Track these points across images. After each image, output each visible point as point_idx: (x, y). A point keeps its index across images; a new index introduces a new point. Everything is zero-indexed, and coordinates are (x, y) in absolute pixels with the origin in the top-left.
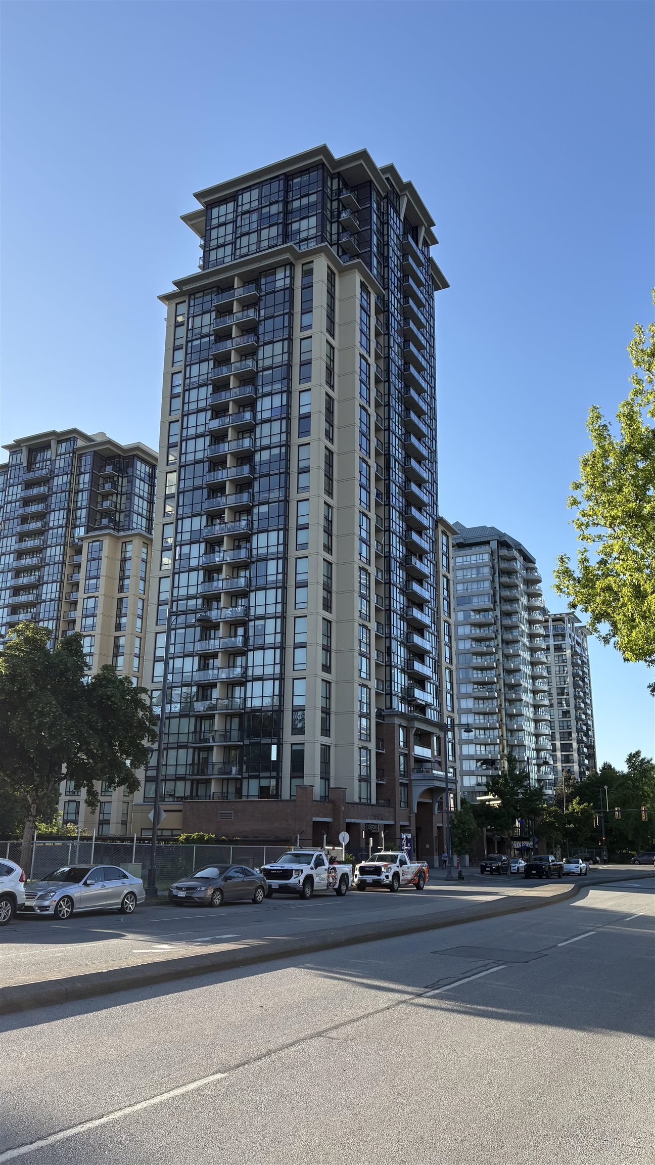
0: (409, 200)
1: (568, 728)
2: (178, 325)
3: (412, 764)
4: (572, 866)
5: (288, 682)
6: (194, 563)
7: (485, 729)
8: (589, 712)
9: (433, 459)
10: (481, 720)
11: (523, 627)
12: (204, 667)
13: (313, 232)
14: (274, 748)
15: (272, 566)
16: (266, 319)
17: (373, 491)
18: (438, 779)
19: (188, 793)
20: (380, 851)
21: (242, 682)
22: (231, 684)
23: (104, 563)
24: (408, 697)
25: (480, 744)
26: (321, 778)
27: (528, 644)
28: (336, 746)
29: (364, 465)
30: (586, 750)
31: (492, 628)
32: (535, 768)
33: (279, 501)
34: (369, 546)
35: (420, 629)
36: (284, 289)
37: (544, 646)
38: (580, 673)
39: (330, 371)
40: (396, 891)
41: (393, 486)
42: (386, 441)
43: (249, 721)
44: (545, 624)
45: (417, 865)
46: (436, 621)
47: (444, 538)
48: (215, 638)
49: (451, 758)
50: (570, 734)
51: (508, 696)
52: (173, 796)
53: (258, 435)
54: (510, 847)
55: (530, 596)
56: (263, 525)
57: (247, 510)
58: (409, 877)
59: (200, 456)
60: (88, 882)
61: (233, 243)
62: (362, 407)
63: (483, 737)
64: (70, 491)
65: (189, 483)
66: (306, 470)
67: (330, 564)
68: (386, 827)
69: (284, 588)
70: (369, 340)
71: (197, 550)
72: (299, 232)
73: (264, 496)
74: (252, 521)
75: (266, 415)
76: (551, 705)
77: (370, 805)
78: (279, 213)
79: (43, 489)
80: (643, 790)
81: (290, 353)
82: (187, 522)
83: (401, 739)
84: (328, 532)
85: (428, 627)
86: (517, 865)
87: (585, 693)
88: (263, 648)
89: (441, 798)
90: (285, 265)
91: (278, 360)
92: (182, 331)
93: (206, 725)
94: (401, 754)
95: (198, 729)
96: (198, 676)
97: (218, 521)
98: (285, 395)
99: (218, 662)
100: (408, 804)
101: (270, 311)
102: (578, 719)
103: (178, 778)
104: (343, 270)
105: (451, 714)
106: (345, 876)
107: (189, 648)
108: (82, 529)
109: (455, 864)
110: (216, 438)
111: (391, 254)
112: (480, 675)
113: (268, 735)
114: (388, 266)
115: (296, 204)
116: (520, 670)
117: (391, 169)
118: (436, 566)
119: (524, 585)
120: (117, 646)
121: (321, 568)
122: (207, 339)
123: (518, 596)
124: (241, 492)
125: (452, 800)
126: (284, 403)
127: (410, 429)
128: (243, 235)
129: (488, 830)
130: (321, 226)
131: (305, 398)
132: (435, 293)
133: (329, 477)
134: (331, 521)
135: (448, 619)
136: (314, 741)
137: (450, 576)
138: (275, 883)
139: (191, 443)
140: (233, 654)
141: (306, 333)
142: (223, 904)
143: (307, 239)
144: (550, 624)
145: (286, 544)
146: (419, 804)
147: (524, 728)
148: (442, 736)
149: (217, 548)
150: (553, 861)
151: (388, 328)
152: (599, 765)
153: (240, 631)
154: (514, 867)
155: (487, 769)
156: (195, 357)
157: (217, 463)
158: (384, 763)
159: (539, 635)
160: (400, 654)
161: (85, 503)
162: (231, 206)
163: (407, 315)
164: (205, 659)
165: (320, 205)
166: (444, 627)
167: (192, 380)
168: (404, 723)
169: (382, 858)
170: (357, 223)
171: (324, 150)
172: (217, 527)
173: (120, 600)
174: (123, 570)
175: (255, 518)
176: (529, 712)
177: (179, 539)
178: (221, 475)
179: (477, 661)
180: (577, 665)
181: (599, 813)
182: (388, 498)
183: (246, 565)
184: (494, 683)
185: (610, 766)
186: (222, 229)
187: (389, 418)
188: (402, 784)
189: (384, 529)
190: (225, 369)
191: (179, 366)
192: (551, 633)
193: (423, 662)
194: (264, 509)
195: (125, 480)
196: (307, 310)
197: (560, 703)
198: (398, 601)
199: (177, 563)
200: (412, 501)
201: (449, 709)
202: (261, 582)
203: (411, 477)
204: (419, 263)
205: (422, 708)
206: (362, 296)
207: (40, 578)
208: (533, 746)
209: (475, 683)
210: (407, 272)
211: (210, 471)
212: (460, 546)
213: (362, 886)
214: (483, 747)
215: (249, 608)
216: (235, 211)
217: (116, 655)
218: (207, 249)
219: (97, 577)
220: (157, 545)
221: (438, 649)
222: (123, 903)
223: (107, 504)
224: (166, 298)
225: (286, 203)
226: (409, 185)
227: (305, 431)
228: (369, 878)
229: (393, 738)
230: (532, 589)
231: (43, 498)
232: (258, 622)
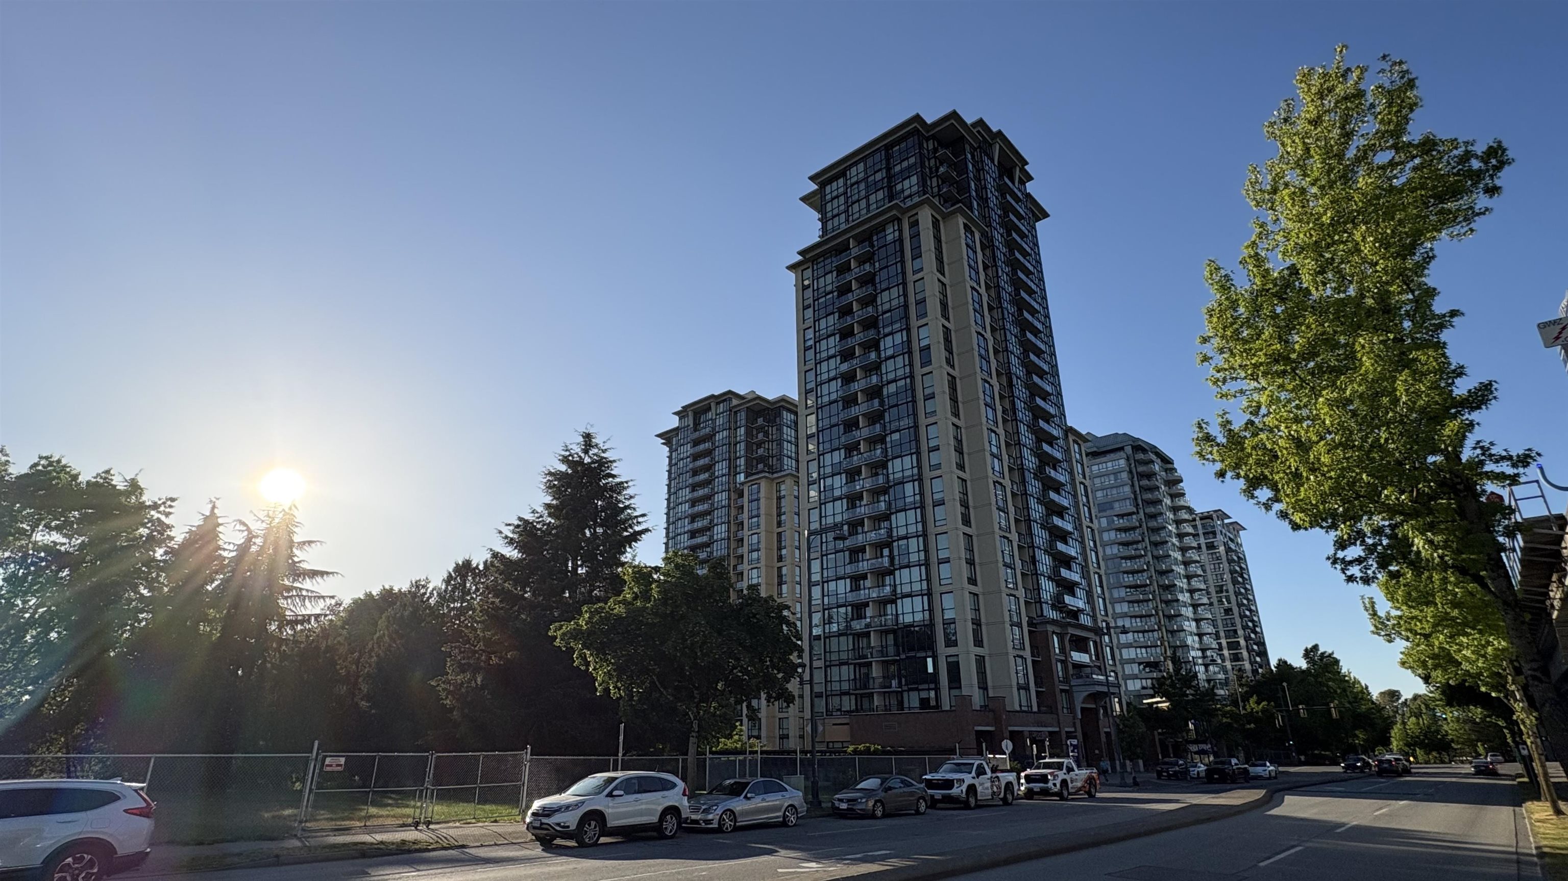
0: (1000, 146)
1: (1233, 626)
2: (805, 288)
3: (1071, 671)
4: (1259, 769)
5: (936, 597)
6: (837, 493)
7: (1144, 632)
8: (1253, 608)
9: (1055, 374)
10: (1138, 623)
11: (1170, 528)
12: (856, 588)
13: (915, 189)
14: (930, 661)
15: (909, 488)
16: (880, 269)
17: (999, 409)
18: (1099, 683)
19: (853, 707)
20: (1044, 758)
21: (892, 600)
22: (883, 603)
23: (763, 502)
24: (1058, 604)
25: (1141, 647)
26: (979, 688)
27: (1177, 544)
28: (990, 655)
29: (987, 385)
30: (1255, 647)
31: (1137, 531)
32: (1202, 668)
33: (909, 428)
34: (1001, 460)
35: (1063, 536)
36: (895, 242)
37: (1195, 544)
38: (1238, 569)
39: (944, 306)
40: (1067, 800)
41: (1017, 402)
42: (1006, 361)
43: (903, 637)
44: (1193, 523)
45: (1085, 771)
46: (1078, 527)
47: (1076, 446)
48: (863, 561)
49: (1111, 662)
50: (1235, 631)
51: (1164, 598)
52: (840, 710)
53: (884, 371)
54: (1187, 751)
55: (1172, 496)
56: (897, 451)
57: (882, 439)
58: (1079, 784)
59: (834, 397)
60: (749, 795)
61: (846, 211)
62: (979, 333)
63: (1142, 639)
64: (730, 444)
65: (826, 422)
66: (932, 396)
67: (964, 481)
68: (1051, 733)
69: (923, 507)
70: (977, 273)
71: (839, 481)
72: (903, 191)
73: (894, 425)
74: (886, 448)
75: (890, 352)
76: (1211, 604)
77: (1031, 712)
78: (883, 179)
79: (707, 445)
80: (1328, 687)
81: (905, 295)
82: (828, 456)
83: (1056, 645)
84: (959, 451)
85: (1071, 533)
86: (1197, 769)
87: (1246, 589)
88: (908, 566)
89: (1105, 703)
90: (893, 221)
91: (895, 303)
92: (809, 293)
93: (863, 642)
94: (1058, 660)
95: (856, 646)
96: (851, 597)
97: (855, 453)
98: (904, 333)
99: (868, 583)
100: (1072, 710)
101: (884, 263)
102: (1242, 616)
103: (843, 693)
104: (945, 217)
105: (1105, 618)
106: (1009, 785)
107: (841, 571)
108: (742, 475)
109: (1129, 770)
110: (846, 379)
111: (990, 195)
112: (1131, 579)
113: (923, 649)
114: (988, 206)
115: (898, 168)
116: (1173, 570)
117: (981, 123)
118: (1071, 473)
119: (1165, 486)
120: (780, 576)
121: (957, 486)
122: (831, 296)
123: (1161, 497)
124: (874, 423)
125: (1117, 706)
126: (905, 339)
127: (1028, 348)
128: (853, 203)
129: (1159, 734)
130: (923, 182)
131: (923, 332)
132: (1037, 224)
133: (954, 400)
134: (961, 441)
135: (1090, 525)
136: (968, 653)
137: (1087, 482)
138: (938, 793)
139: (825, 387)
140: (882, 574)
141: (919, 276)
142: (885, 816)
143: (910, 196)
144: (1198, 523)
145: (920, 467)
146: (1083, 709)
147: (1185, 628)
148: (1098, 640)
149: (857, 478)
150: (1236, 764)
151: (994, 261)
152: (1273, 662)
153: (886, 552)
154: (1194, 772)
155: (1151, 671)
156: (822, 312)
157: (850, 401)
158: (1042, 670)
159: (1188, 534)
160: (1045, 562)
161: (742, 453)
162: (841, 181)
163: (1012, 246)
164: (857, 580)
165: (918, 165)
166: (1087, 533)
167: (821, 332)
168: (1058, 630)
169: (1047, 766)
170: (954, 174)
171: (917, 118)
172: (855, 458)
173: (779, 534)
174: (779, 507)
175: (889, 445)
176: (1188, 612)
177: (822, 473)
178: (855, 411)
179: (1127, 565)
180: (1233, 561)
181: (1281, 711)
182: (1015, 413)
183: (885, 491)
184: (1146, 585)
185: (1285, 662)
186: (835, 202)
187: (1006, 340)
188: (1062, 691)
189: (1013, 443)
190: (849, 318)
191: (809, 322)
192: (1201, 532)
193: (1069, 568)
194: (896, 436)
195: (774, 428)
196: (917, 255)
197: (1220, 602)
198: (1037, 511)
199: (823, 494)
200: (1039, 414)
201: (1103, 613)
202: (900, 504)
203: (1035, 391)
204: (1018, 200)
205: (1075, 614)
206: (966, 236)
207: (712, 521)
208: (1197, 646)
209: (1126, 587)
210: (1006, 209)
211: (844, 409)
212: (1094, 455)
213: (1030, 794)
214: (1144, 650)
215: (891, 529)
216: (845, 184)
217: (780, 584)
218: (824, 221)
219: (758, 516)
220: (803, 481)
221: (1084, 553)
222: (784, 816)
223: (761, 451)
224: (792, 267)
225: (888, 169)
226: (1000, 133)
227: (927, 362)
228: (1037, 786)
229: (1048, 646)
230: (1174, 490)
231: (709, 453)
232: (901, 542)
